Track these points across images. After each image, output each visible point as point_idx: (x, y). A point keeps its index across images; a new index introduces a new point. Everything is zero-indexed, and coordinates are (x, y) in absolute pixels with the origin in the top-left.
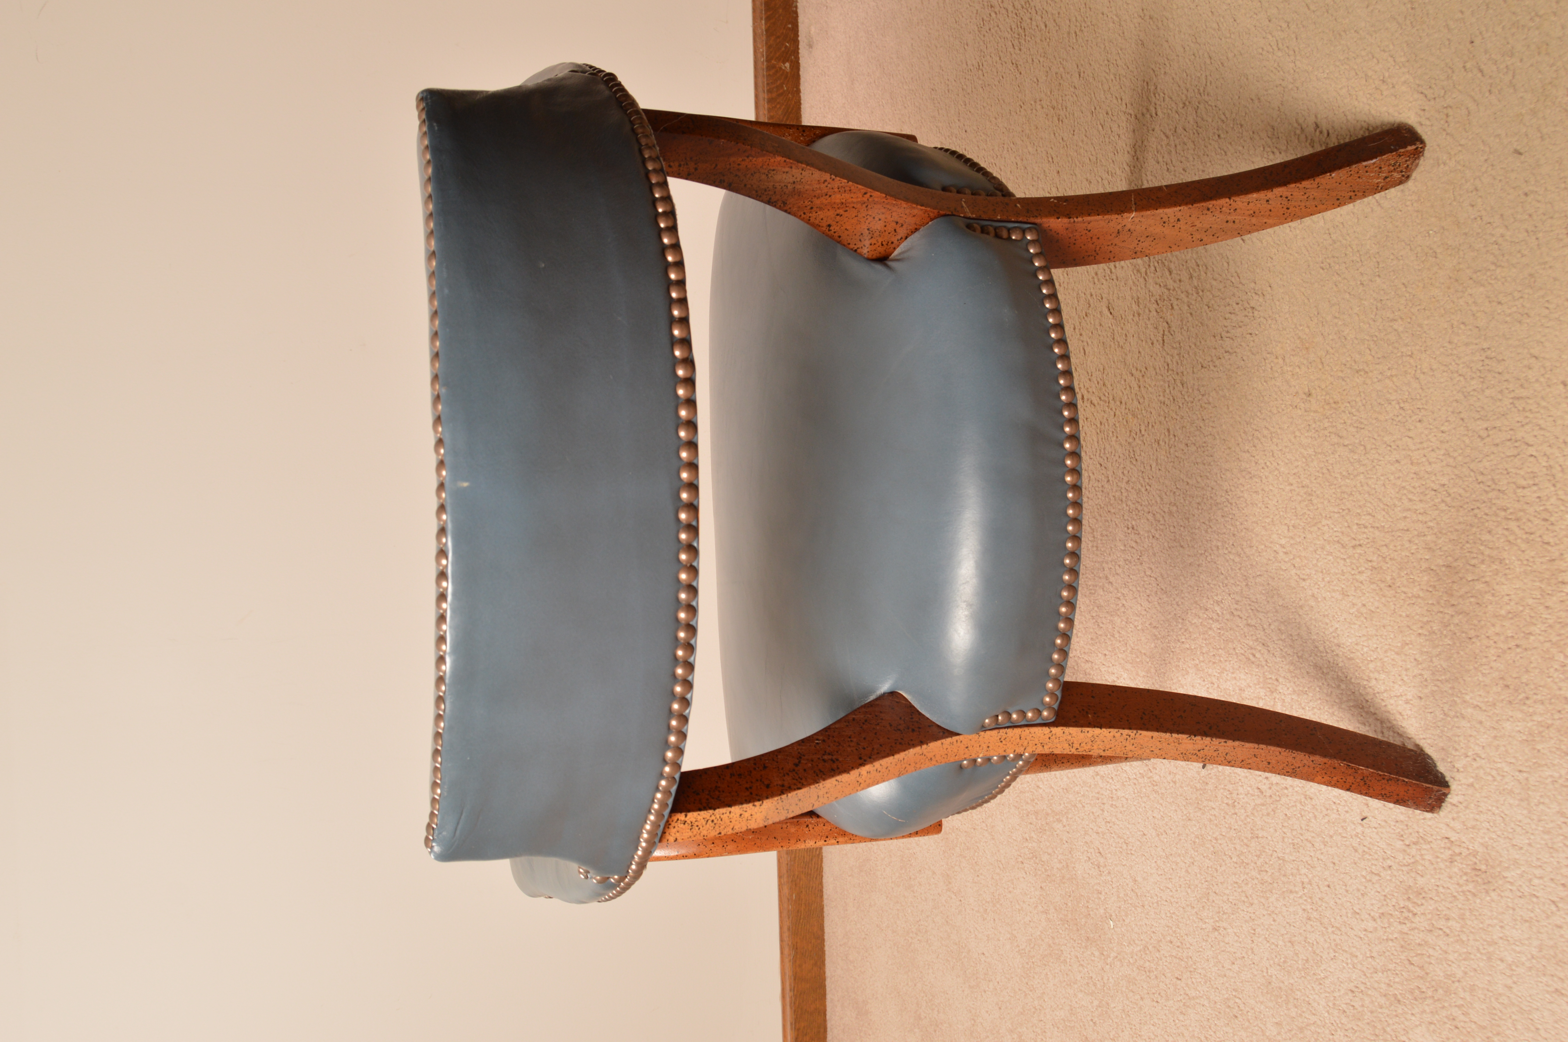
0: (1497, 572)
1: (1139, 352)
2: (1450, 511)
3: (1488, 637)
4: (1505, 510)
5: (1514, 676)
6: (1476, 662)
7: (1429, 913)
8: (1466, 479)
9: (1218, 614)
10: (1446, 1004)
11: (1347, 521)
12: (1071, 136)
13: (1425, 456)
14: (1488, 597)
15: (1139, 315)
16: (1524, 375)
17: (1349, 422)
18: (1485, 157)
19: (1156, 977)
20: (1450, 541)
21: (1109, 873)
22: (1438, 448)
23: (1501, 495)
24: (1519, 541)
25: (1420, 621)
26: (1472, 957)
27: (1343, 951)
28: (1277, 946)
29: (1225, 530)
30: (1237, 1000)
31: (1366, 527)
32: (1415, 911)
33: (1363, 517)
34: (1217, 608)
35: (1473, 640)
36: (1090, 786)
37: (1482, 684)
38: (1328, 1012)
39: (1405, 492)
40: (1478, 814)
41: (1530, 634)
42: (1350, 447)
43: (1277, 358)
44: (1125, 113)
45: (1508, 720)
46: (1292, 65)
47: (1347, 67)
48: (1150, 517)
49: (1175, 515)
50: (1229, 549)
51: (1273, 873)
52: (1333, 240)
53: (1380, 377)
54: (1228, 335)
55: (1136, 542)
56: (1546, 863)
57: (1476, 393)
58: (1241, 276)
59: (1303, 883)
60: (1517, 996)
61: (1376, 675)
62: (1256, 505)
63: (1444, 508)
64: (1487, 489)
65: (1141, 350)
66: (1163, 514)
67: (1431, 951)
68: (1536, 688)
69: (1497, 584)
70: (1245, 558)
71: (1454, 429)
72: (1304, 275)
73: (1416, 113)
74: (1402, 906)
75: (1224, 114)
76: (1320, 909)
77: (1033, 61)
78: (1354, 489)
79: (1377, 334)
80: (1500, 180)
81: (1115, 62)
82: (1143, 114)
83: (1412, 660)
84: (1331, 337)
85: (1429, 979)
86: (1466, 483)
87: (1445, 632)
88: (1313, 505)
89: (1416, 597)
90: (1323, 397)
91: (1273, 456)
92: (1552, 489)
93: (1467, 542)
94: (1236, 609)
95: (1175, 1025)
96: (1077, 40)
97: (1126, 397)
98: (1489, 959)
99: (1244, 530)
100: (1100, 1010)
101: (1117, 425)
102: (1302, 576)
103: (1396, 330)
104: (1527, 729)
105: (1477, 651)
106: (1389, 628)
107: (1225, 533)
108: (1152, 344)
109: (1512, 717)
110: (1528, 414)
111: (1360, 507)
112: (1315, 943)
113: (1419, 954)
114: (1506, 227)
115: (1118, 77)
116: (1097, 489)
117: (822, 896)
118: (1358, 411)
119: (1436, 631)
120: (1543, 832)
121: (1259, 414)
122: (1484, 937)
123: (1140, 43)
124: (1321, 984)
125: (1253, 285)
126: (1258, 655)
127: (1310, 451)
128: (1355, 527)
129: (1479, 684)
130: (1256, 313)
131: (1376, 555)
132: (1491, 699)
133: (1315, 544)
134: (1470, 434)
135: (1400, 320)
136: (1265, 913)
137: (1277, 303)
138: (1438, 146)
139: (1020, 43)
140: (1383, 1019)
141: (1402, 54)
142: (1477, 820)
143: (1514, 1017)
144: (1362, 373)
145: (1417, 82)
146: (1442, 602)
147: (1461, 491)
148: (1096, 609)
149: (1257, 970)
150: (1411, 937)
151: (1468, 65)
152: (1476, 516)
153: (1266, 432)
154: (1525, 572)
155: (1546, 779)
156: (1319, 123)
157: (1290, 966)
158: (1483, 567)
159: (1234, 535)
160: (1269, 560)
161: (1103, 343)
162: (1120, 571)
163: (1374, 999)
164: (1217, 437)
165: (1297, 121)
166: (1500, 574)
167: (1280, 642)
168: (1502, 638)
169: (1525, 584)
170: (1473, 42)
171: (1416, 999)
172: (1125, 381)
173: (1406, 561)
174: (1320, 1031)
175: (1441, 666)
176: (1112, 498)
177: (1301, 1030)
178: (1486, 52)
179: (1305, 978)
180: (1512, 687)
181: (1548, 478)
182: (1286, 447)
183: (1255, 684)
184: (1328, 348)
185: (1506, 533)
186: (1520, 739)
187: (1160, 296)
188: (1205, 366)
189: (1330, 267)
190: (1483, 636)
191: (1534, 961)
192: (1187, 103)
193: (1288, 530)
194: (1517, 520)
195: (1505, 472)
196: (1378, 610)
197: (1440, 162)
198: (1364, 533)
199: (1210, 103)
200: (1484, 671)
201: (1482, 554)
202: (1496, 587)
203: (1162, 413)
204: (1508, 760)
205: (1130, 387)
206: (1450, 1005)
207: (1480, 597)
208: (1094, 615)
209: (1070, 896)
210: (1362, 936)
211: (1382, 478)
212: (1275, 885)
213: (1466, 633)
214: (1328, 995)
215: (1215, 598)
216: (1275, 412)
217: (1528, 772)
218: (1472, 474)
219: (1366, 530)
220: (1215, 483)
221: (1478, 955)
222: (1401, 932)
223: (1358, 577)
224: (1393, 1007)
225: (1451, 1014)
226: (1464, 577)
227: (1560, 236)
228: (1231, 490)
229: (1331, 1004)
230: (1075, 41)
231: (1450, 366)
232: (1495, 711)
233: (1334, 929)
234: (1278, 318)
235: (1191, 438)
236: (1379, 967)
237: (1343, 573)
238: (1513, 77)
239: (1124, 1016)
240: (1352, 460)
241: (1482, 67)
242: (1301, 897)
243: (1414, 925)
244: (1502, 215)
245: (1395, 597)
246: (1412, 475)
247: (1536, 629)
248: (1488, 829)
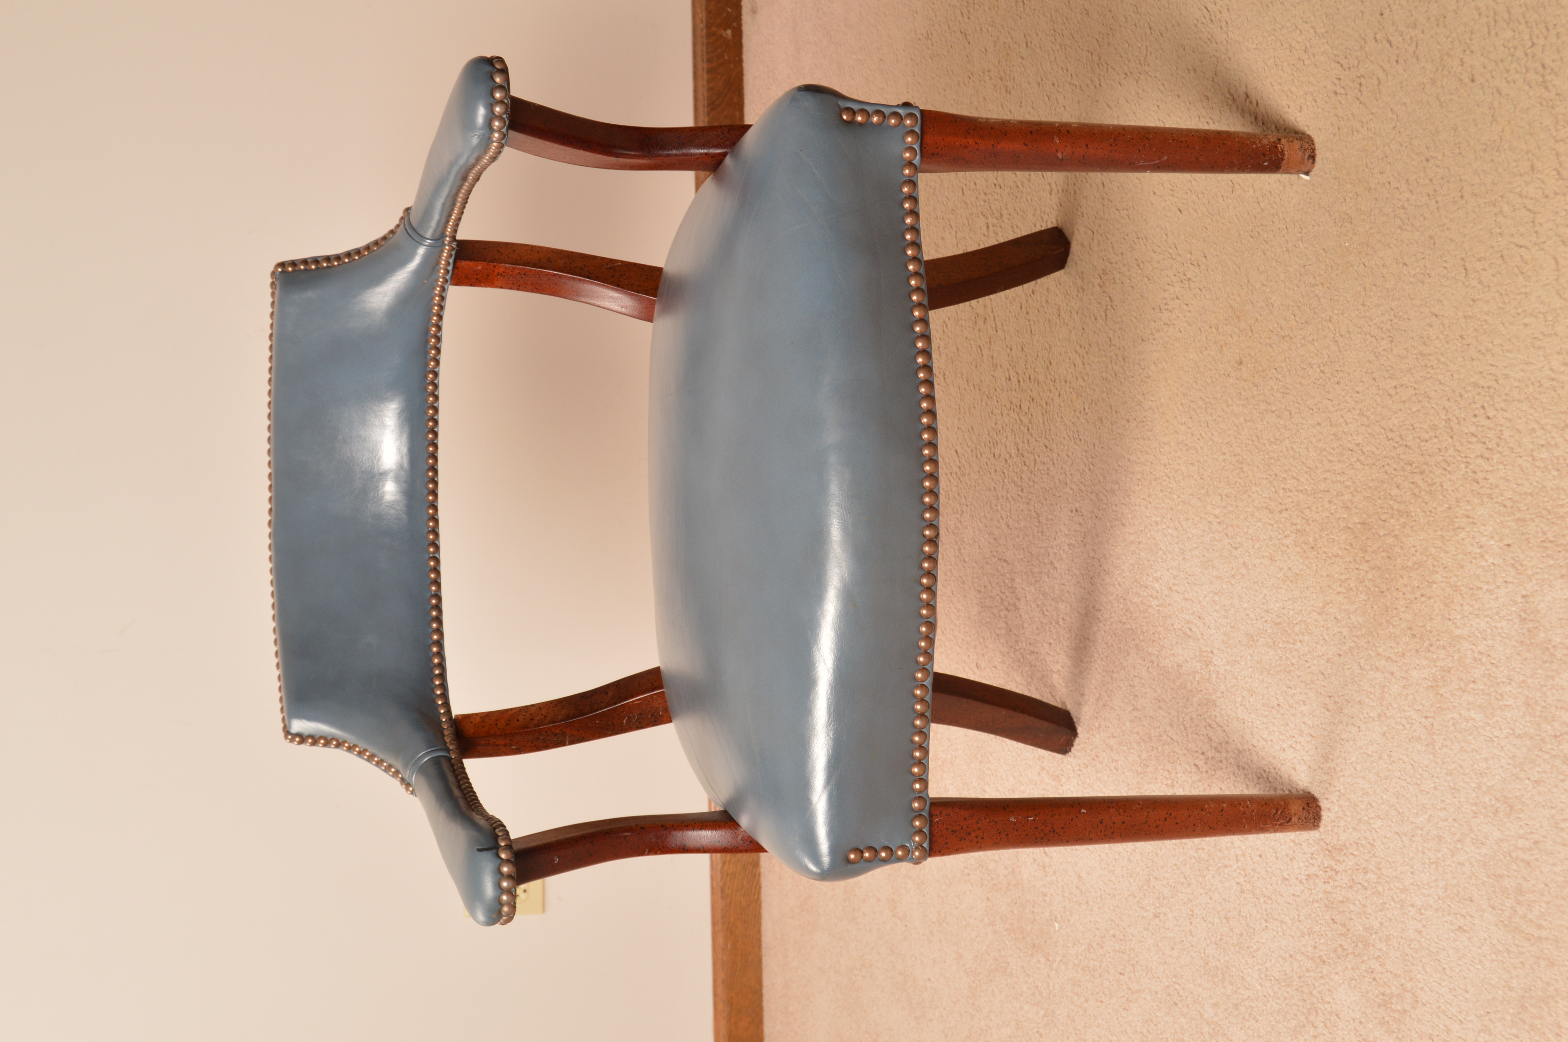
0: (1404, 525)
1: (1083, 329)
2: (1364, 469)
3: (1398, 589)
4: (1411, 465)
5: (1420, 624)
6: (1388, 615)
7: (1349, 869)
8: (1377, 437)
9: (1157, 590)
10: (1365, 958)
11: (1274, 487)
12: (1018, 108)
13: (1342, 417)
14: (1397, 550)
15: (1083, 290)
16: (1426, 333)
17: (1275, 388)
18: (1394, 125)
19: (1100, 976)
20: (1364, 498)
21: (1054, 873)
22: (1354, 408)
23: (1407, 449)
24: (1423, 493)
25: (1339, 579)
26: (1387, 906)
27: (1274, 919)
28: (1213, 924)
29: (1163, 505)
30: (1177, 986)
31: (1291, 491)
32: (1338, 869)
33: (1289, 481)
34: (1156, 585)
35: (1385, 593)
36: (1036, 784)
37: (1393, 635)
38: (1261, 984)
39: (1325, 453)
40: (1390, 764)
41: (1434, 582)
42: (1277, 413)
43: (1210, 327)
44: (1070, 84)
45: (1415, 668)
46: (1225, 36)
47: (1274, 38)
48: (1093, 497)
49: (1117, 493)
50: (1168, 523)
51: (1209, 850)
52: (1262, 209)
53: (1303, 342)
54: (1167, 307)
55: (1080, 524)
56: (1449, 804)
57: (1385, 353)
58: (1178, 247)
59: (1237, 856)
60: (1426, 938)
61: (1301, 637)
62: (1193, 476)
63: (1359, 467)
64: (1396, 445)
65: (1085, 327)
66: (1105, 492)
67: (1352, 907)
68: (1439, 635)
69: (1405, 537)
70: (1182, 532)
71: (1368, 389)
72: (1235, 244)
73: (1333, 82)
74: (1326, 865)
75: (1163, 85)
76: (1253, 880)
77: (981, 30)
78: (1281, 454)
79: (1301, 299)
80: (1406, 147)
81: (1060, 32)
82: (1087, 86)
83: (1333, 619)
84: (1259, 305)
85: (1350, 935)
86: (1378, 441)
87: (1361, 589)
88: (1243, 472)
89: (1335, 556)
90: (1253, 365)
91: (1208, 426)
92: (1450, 440)
93: (1379, 498)
94: (1174, 584)
95: (1119, 1023)
96: (1024, 9)
97: (1071, 376)
98: (1402, 906)
99: (1181, 503)
100: (1046, 1019)
101: (1062, 405)
102: (1234, 545)
103: (1317, 295)
104: (1431, 676)
105: (1388, 604)
106: (1312, 589)
107: (1163, 508)
108: (1096, 319)
109: (1418, 665)
110: (1430, 370)
111: (1286, 471)
112: (1248, 916)
113: (1342, 912)
114: (1411, 191)
115: (1063, 47)
116: (1042, 472)
117: (760, 947)
118: (1284, 376)
119: (1353, 588)
120: (1447, 774)
121: (1194, 385)
122: (1397, 885)
123: (1085, 12)
124: (1254, 957)
125: (1189, 256)
126: (1194, 629)
127: (1242, 419)
128: (1282, 491)
129: (1390, 636)
130: (1192, 284)
131: (1300, 518)
132: (1401, 650)
133: (1246, 512)
134: (1381, 393)
135: (1320, 286)
136: (1202, 891)
137: (1211, 273)
138: (1352, 114)
139: (969, 11)
140: (1310, 983)
141: (1322, 25)
142: (1389, 770)
143: (1424, 960)
144: (1287, 339)
145: (1335, 52)
146: (1358, 558)
147: (1374, 449)
148: (1041, 596)
149: (1195, 952)
150: (1334, 896)
151: (1379, 36)
152: (1386, 472)
153: (1201, 403)
154: (1428, 523)
155: (1449, 721)
156: (1249, 93)
157: (1226, 943)
158: (1393, 521)
159: (1172, 509)
160: (1204, 531)
161: (1049, 320)
162: (1064, 556)
163: (1302, 964)
164: (1156, 410)
165: (1229, 91)
166: (1408, 527)
167: (1215, 613)
168: (1409, 588)
169: (1429, 534)
170: (1382, 14)
171: (1339, 958)
172: (1070, 359)
173: (1326, 521)
174: (1253, 1005)
175: (1358, 622)
176: (1057, 481)
177: (1236, 1006)
178: (1393, 24)
179: (1240, 953)
180: (1418, 636)
181: (1447, 430)
182: (1219, 416)
183: (1192, 659)
184: (1258, 316)
185: (1412, 486)
186: (1426, 686)
187: (1103, 270)
188: (1145, 339)
189: (1259, 235)
190: (1393, 588)
191: (1440, 902)
192: (1129, 74)
193: (1222, 499)
194: (1422, 473)
195: (1411, 428)
196: (1302, 573)
197: (1354, 129)
198: (1290, 497)
199: (1150, 73)
200: (1394, 623)
201: (1392, 508)
202: (1404, 540)
203: (1105, 389)
204: (1416, 707)
205: (1075, 365)
206: (1369, 959)
207: (1390, 551)
208: (1039, 603)
209: (1016, 903)
210: (1291, 902)
211: (1305, 441)
212: (1211, 861)
213: (1379, 587)
214: (1260, 967)
215: (1155, 575)
216: (1210, 382)
217: (1434, 718)
218: (1383, 431)
219: (1291, 494)
220: (1154, 458)
221: (1392, 903)
222: (1326, 892)
223: (1284, 541)
224: (1318, 969)
225: (1370, 968)
226: (1377, 533)
227: (1456, 199)
228: (1169, 464)
229: (1263, 976)
230: (1022, 10)
231: (1364, 329)
232: (1405, 661)
233: (1265, 899)
234: (1212, 288)
235: (1132, 413)
236: (1305, 931)
237: (1271, 539)
238: (1417, 47)
239: (1069, 1022)
240: (1279, 426)
241: (1391, 38)
242: (1235, 871)
243: (1337, 883)
244: (1407, 180)
245: (1317, 558)
246: (1332, 437)
247: (1438, 577)
248: (1399, 778)
